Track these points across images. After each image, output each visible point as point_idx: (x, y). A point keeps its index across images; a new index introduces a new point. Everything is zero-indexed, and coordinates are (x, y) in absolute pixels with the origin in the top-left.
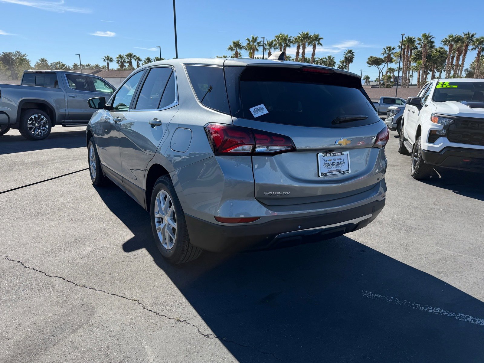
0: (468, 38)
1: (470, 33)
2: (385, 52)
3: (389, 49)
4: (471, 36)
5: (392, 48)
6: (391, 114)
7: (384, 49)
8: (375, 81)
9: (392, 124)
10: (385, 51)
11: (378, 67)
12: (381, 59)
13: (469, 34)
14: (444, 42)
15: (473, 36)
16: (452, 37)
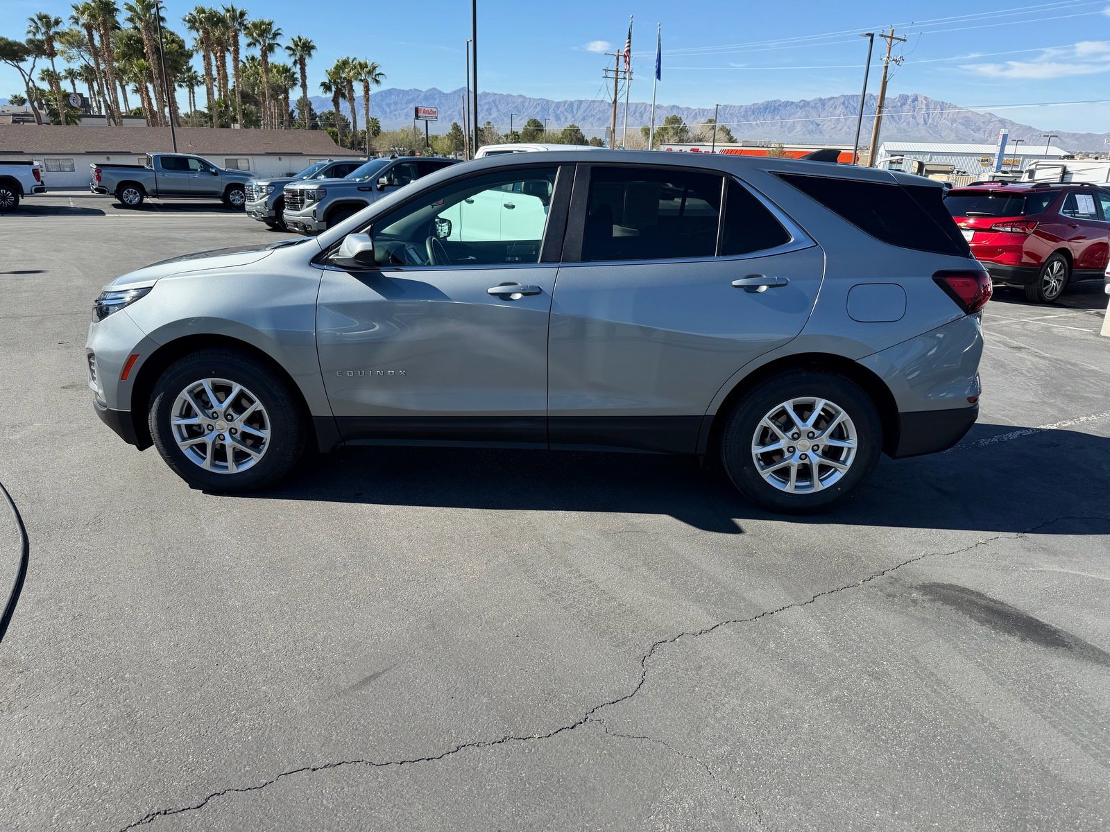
0: (234, 18)
1: (235, 7)
2: (37, 28)
3: (47, 22)
4: (238, 15)
5: (52, 20)
6: (308, 201)
7: (32, 20)
8: (12, 102)
9: (317, 222)
10: (34, 24)
11: (16, 66)
12: (20, 45)
13: (233, 10)
14: (189, 21)
15: (242, 14)
16: (204, 12)
